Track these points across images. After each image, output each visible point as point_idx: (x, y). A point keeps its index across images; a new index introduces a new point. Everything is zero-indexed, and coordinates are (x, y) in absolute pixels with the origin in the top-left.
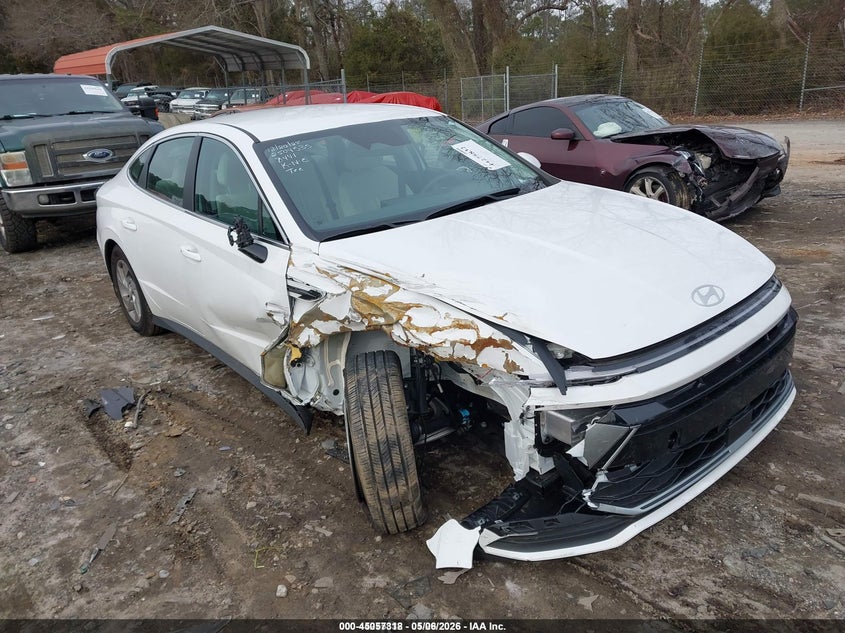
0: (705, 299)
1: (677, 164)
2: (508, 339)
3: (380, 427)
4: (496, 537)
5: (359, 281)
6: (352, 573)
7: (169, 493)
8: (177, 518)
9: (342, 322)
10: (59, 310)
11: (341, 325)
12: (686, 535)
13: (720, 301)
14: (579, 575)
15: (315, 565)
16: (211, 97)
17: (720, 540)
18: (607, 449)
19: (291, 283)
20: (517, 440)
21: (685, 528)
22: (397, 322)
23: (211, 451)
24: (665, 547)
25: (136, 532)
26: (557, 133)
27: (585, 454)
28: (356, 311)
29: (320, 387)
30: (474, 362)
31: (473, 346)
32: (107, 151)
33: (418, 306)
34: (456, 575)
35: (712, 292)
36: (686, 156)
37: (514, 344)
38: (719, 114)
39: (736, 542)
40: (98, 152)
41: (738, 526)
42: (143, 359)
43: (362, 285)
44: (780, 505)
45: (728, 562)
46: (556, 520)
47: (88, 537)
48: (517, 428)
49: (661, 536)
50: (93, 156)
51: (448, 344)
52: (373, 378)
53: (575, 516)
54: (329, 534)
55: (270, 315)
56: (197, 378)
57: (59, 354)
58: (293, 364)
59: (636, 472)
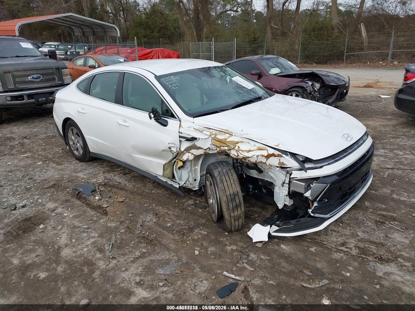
0: (347, 138)
1: (307, 87)
2: (281, 154)
3: (230, 189)
4: (277, 228)
5: (214, 133)
6: (221, 246)
7: (130, 223)
8: (139, 232)
9: (206, 150)
10: (32, 152)
11: (205, 151)
12: (341, 227)
13: (352, 139)
14: (307, 242)
15: (205, 244)
16: (60, 47)
17: (353, 228)
18: (319, 193)
19: (181, 135)
20: (279, 193)
21: (341, 224)
22: (234, 148)
23: (141, 207)
24: (335, 231)
25: (124, 237)
26: (253, 72)
27: (311, 195)
28: (213, 145)
29: (188, 178)
30: (265, 163)
31: (266, 157)
32: (39, 75)
33: (242, 142)
34: (261, 244)
35: (348, 136)
36: (310, 83)
37: (283, 155)
38: (309, 63)
39: (360, 228)
40: (35, 76)
41: (359, 224)
42: (87, 172)
43: (216, 135)
44: (372, 216)
45: (359, 234)
46: (300, 221)
47: (104, 240)
48: (280, 188)
49: (332, 227)
50: (33, 78)
51: (255, 156)
52: (224, 170)
53: (306, 219)
54: (206, 233)
55: (170, 148)
56: (117, 178)
57: (44, 171)
58: (179, 168)
59: (327, 202)
